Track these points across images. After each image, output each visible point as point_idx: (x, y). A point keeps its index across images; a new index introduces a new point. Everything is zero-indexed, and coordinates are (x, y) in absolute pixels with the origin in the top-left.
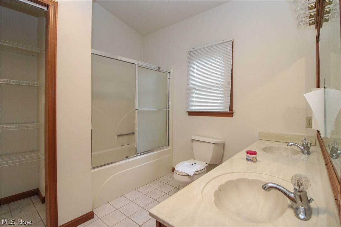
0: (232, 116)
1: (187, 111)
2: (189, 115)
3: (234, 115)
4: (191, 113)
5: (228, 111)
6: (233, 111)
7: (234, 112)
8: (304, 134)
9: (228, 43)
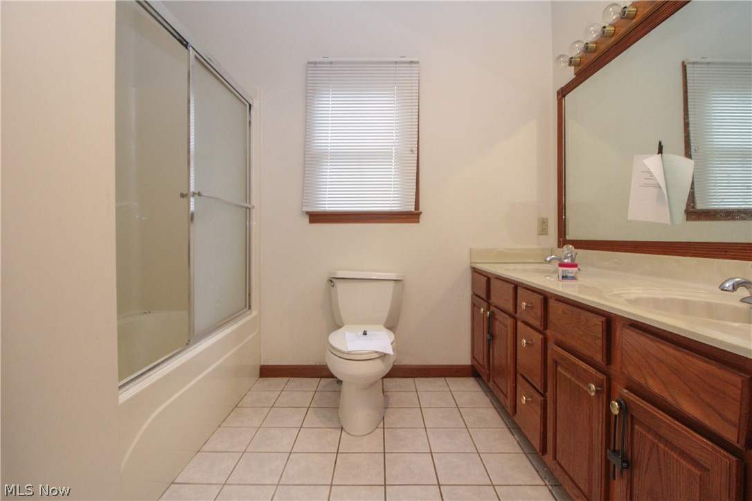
0: (418, 222)
1: (307, 213)
2: (312, 221)
3: (422, 218)
4: (317, 218)
5: (413, 210)
6: (420, 210)
7: (421, 213)
8: (535, 247)
9: (408, 65)
